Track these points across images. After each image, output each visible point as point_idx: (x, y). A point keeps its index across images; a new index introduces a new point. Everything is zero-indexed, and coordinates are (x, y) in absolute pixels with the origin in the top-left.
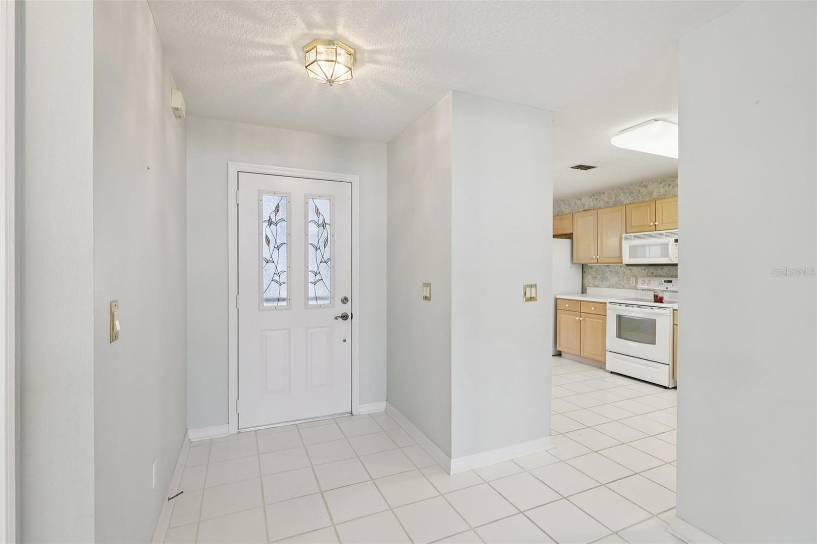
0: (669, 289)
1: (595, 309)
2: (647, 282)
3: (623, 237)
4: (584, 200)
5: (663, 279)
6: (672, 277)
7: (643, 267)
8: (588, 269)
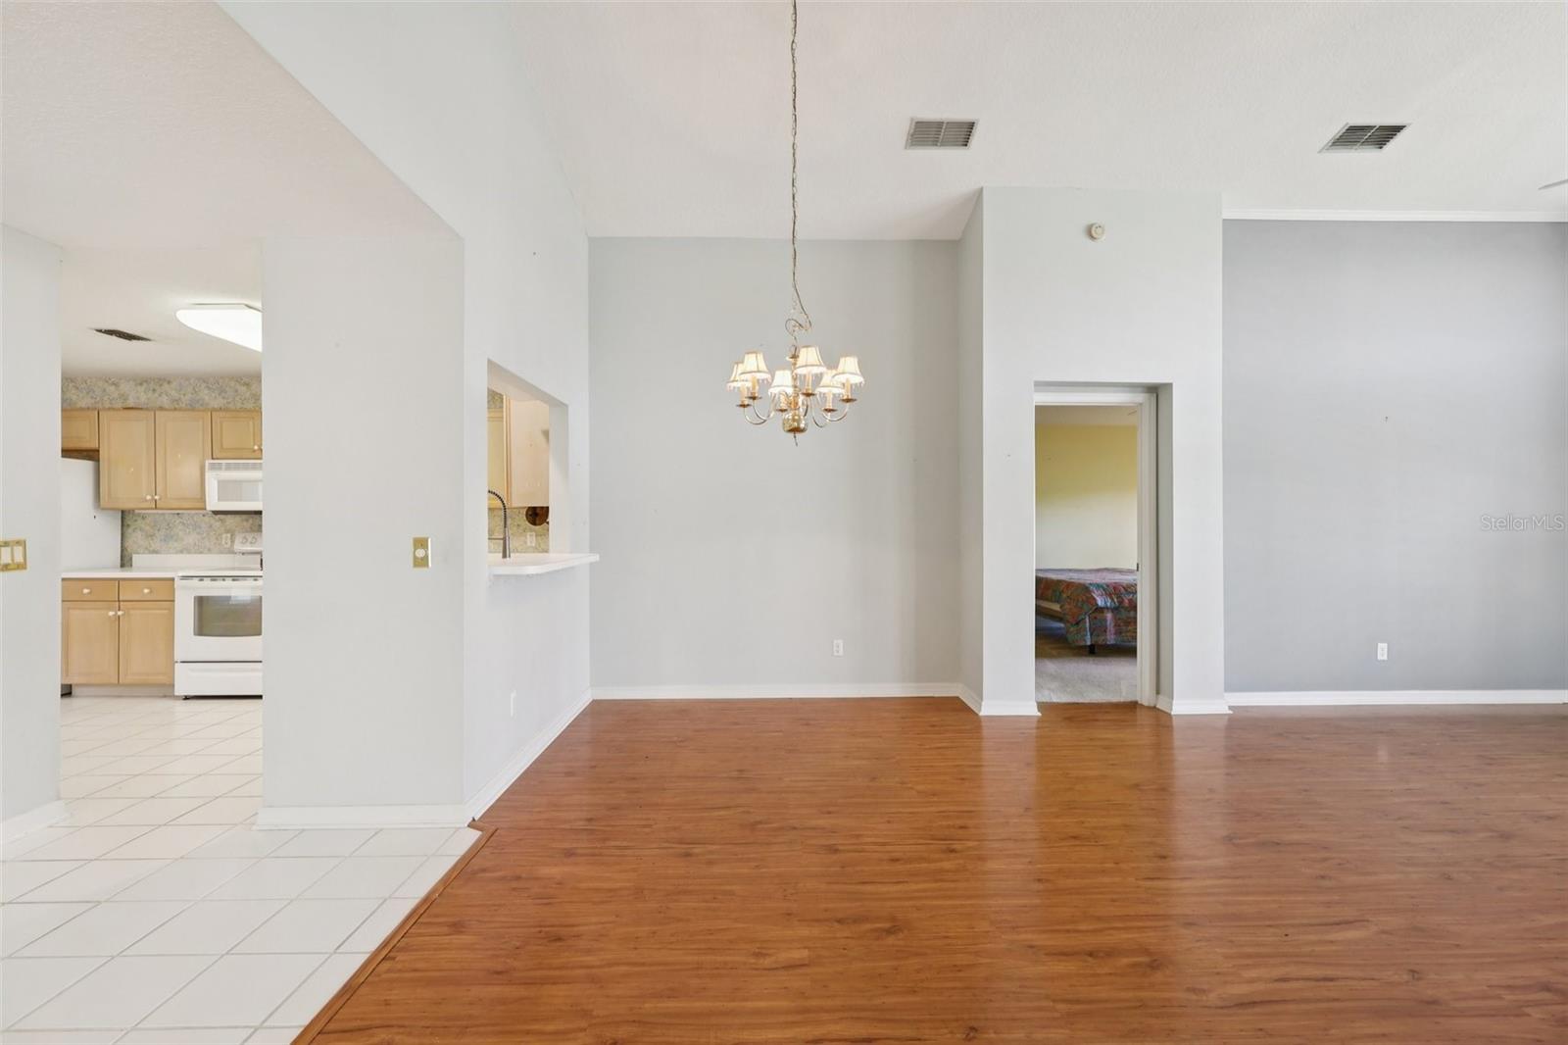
1: (151, 592)
2: (250, 540)
3: (207, 465)
4: (124, 387)
7: (244, 517)
8: (136, 521)
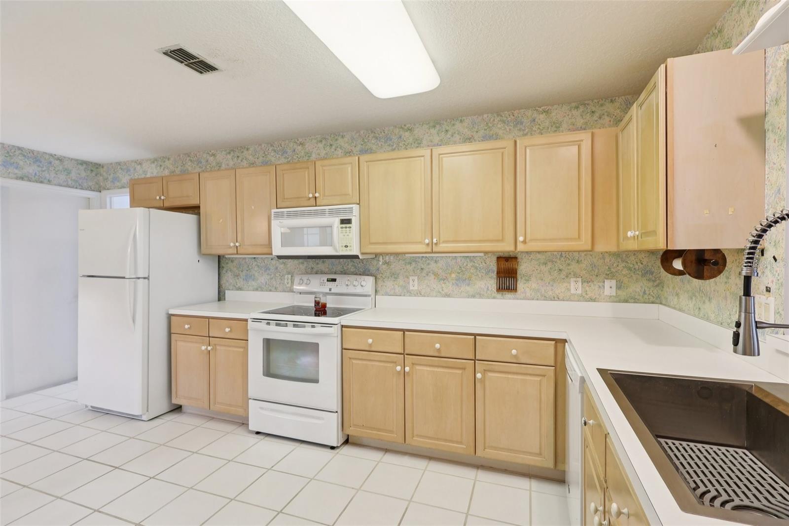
0: (333, 291)
1: (230, 331)
2: (305, 281)
3: (273, 213)
4: (220, 157)
5: (325, 277)
6: (335, 273)
7: (301, 260)
8: (227, 263)
